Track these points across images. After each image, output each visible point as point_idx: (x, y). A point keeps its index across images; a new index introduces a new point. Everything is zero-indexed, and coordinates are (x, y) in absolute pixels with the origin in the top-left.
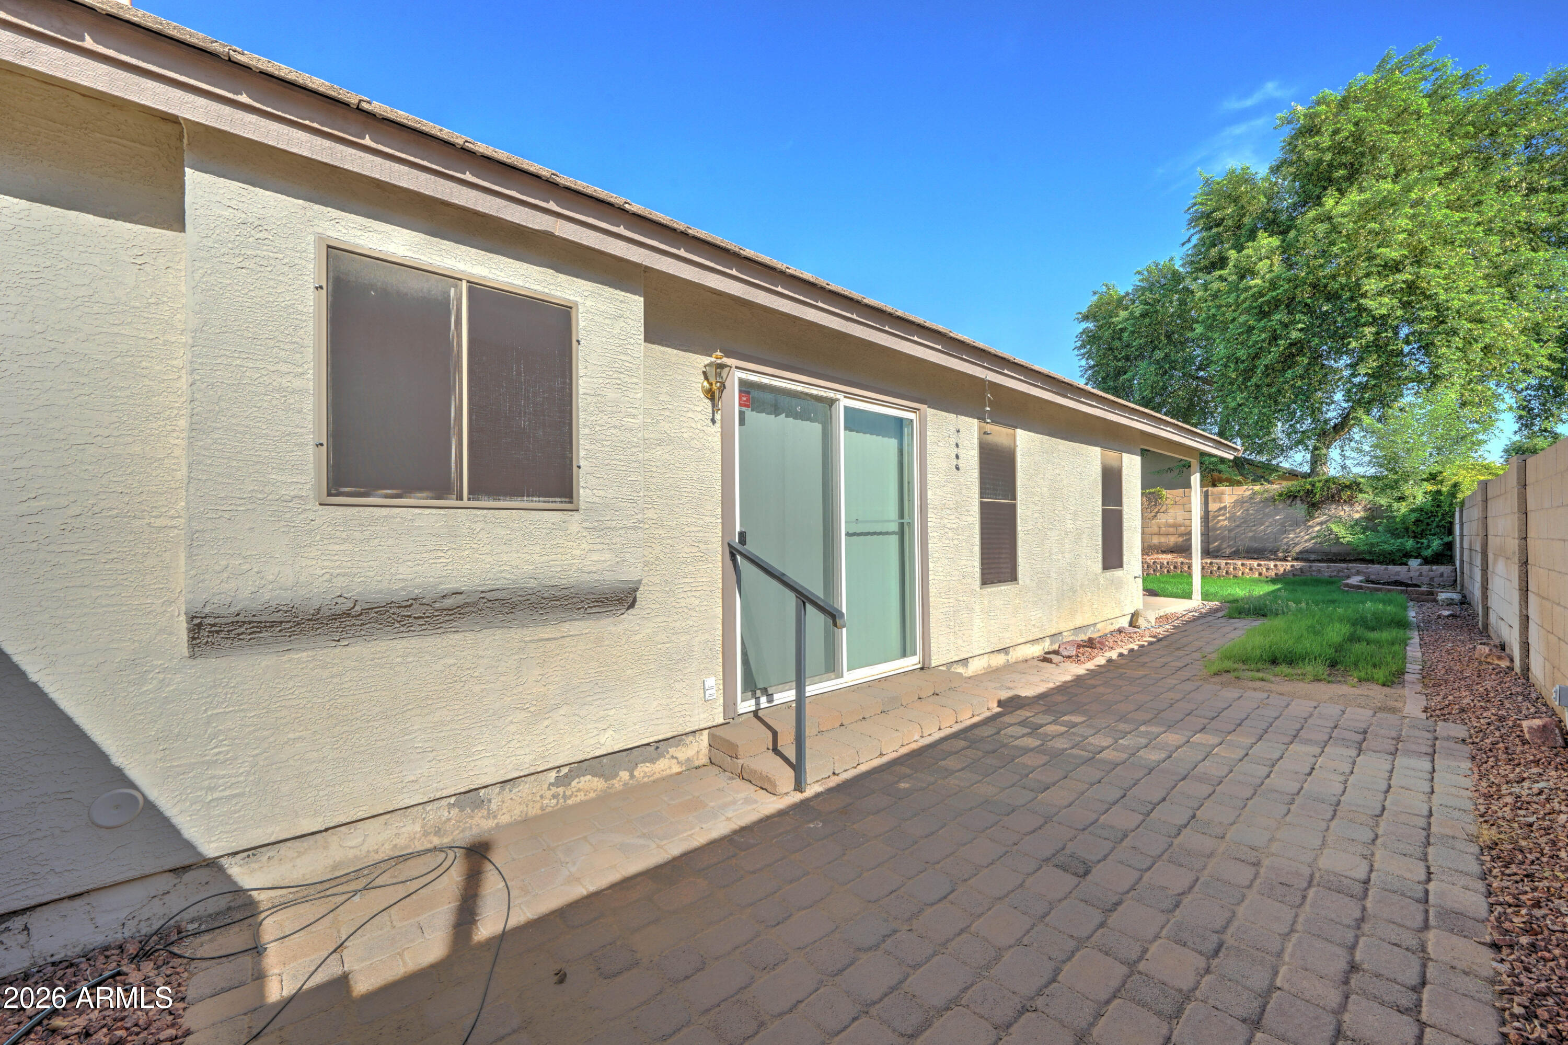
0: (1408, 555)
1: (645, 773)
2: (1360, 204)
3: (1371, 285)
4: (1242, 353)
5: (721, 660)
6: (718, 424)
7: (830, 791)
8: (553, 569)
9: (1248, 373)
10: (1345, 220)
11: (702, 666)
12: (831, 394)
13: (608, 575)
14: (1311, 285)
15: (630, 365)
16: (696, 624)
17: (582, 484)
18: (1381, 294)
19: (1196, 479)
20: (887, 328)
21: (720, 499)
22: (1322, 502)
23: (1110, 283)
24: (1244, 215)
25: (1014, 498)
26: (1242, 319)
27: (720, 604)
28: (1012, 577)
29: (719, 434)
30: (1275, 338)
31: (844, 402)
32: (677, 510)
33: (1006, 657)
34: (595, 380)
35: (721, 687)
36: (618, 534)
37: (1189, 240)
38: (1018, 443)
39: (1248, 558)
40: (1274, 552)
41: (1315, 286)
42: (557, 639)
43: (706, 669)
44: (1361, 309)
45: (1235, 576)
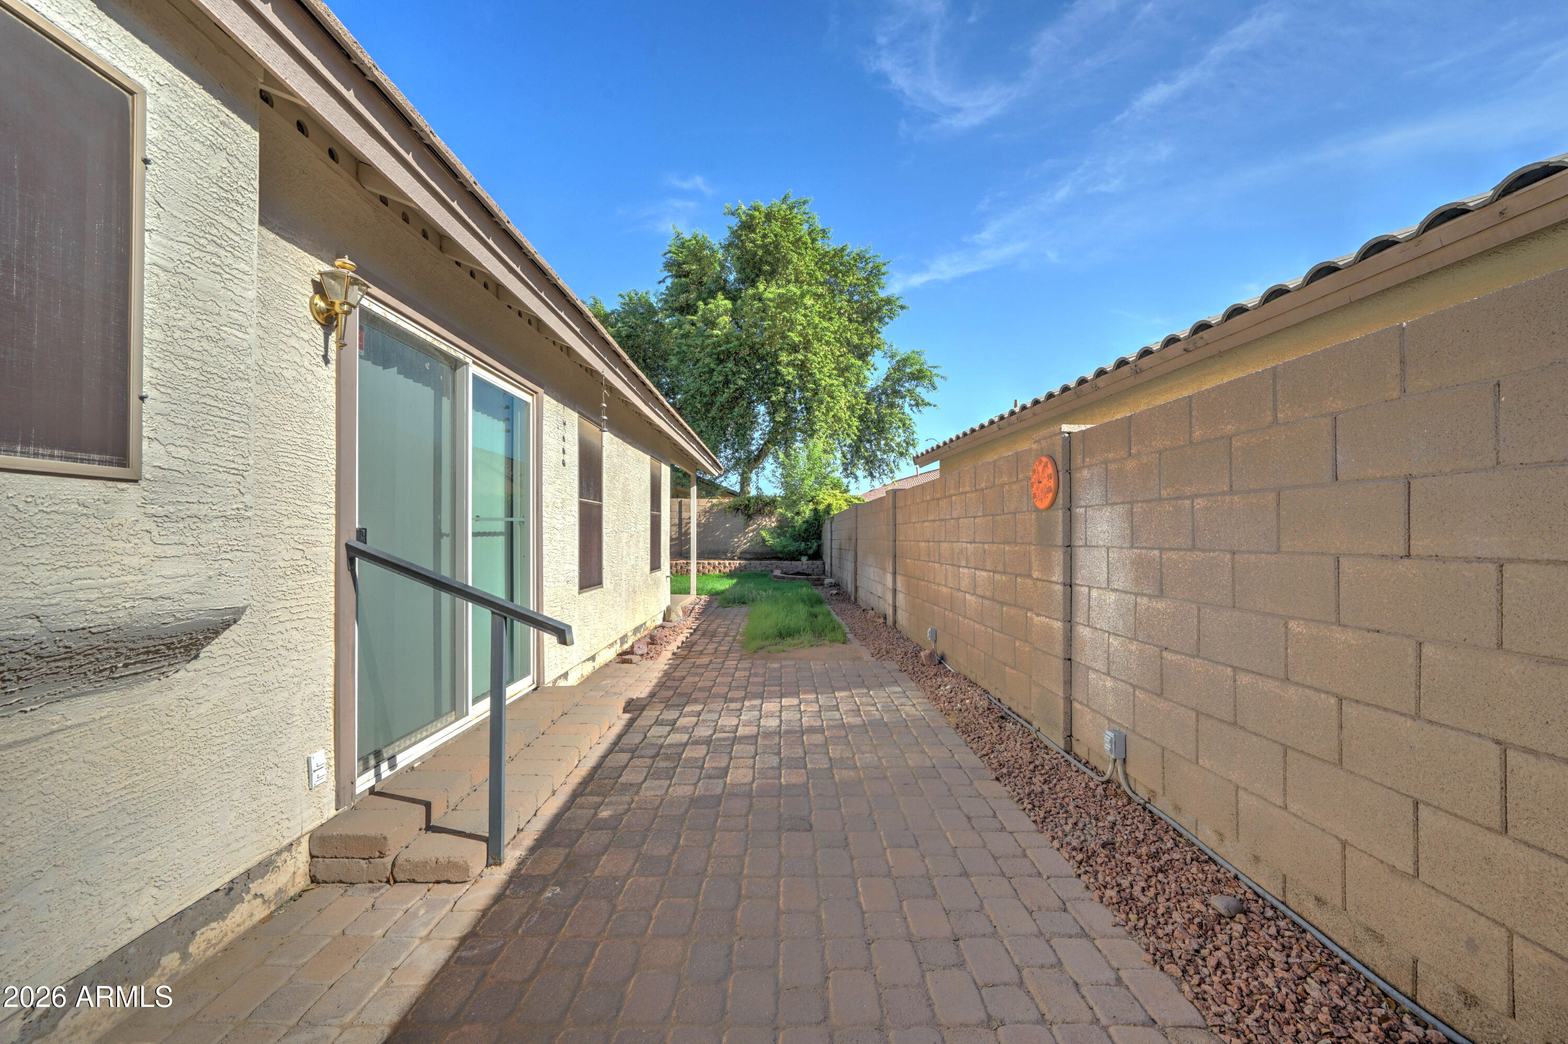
0: (801, 553)
1: (209, 941)
2: (779, 295)
3: (784, 357)
4: (705, 389)
5: (332, 721)
6: (333, 366)
7: (532, 850)
8: (81, 595)
9: (709, 405)
10: (771, 304)
11: (306, 736)
12: (460, 355)
13: (192, 602)
14: (749, 346)
15: (237, 239)
16: (298, 673)
17: (146, 432)
18: (788, 364)
19: (694, 490)
20: (542, 294)
21: (334, 478)
22: (754, 514)
23: (598, 297)
24: (704, 275)
25: (601, 500)
26: (707, 360)
27: (332, 638)
28: (599, 583)
29: (333, 381)
30: (727, 383)
31: (473, 369)
32: (273, 491)
33: (594, 664)
34: (175, 245)
35: (332, 762)
36: (210, 526)
37: (663, 281)
38: (604, 444)
39: (712, 558)
40: (725, 553)
41: (751, 348)
42: (37, 739)
43: (311, 739)
44: (778, 373)
45: (704, 574)
